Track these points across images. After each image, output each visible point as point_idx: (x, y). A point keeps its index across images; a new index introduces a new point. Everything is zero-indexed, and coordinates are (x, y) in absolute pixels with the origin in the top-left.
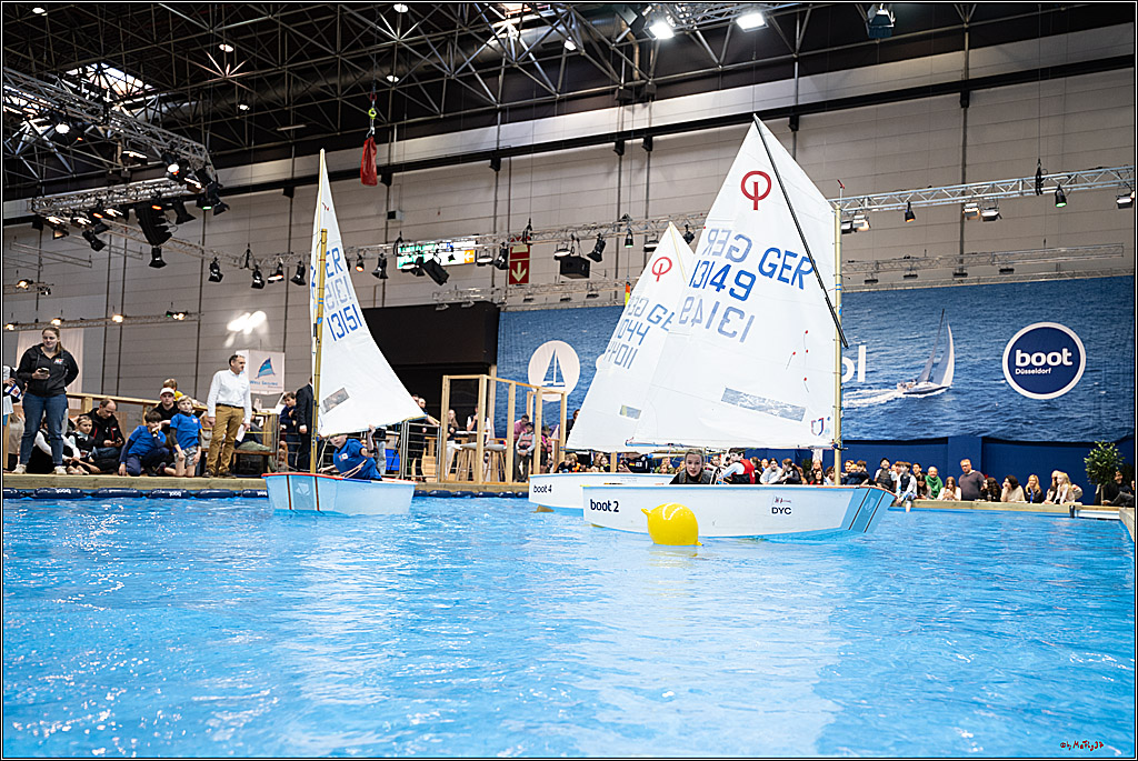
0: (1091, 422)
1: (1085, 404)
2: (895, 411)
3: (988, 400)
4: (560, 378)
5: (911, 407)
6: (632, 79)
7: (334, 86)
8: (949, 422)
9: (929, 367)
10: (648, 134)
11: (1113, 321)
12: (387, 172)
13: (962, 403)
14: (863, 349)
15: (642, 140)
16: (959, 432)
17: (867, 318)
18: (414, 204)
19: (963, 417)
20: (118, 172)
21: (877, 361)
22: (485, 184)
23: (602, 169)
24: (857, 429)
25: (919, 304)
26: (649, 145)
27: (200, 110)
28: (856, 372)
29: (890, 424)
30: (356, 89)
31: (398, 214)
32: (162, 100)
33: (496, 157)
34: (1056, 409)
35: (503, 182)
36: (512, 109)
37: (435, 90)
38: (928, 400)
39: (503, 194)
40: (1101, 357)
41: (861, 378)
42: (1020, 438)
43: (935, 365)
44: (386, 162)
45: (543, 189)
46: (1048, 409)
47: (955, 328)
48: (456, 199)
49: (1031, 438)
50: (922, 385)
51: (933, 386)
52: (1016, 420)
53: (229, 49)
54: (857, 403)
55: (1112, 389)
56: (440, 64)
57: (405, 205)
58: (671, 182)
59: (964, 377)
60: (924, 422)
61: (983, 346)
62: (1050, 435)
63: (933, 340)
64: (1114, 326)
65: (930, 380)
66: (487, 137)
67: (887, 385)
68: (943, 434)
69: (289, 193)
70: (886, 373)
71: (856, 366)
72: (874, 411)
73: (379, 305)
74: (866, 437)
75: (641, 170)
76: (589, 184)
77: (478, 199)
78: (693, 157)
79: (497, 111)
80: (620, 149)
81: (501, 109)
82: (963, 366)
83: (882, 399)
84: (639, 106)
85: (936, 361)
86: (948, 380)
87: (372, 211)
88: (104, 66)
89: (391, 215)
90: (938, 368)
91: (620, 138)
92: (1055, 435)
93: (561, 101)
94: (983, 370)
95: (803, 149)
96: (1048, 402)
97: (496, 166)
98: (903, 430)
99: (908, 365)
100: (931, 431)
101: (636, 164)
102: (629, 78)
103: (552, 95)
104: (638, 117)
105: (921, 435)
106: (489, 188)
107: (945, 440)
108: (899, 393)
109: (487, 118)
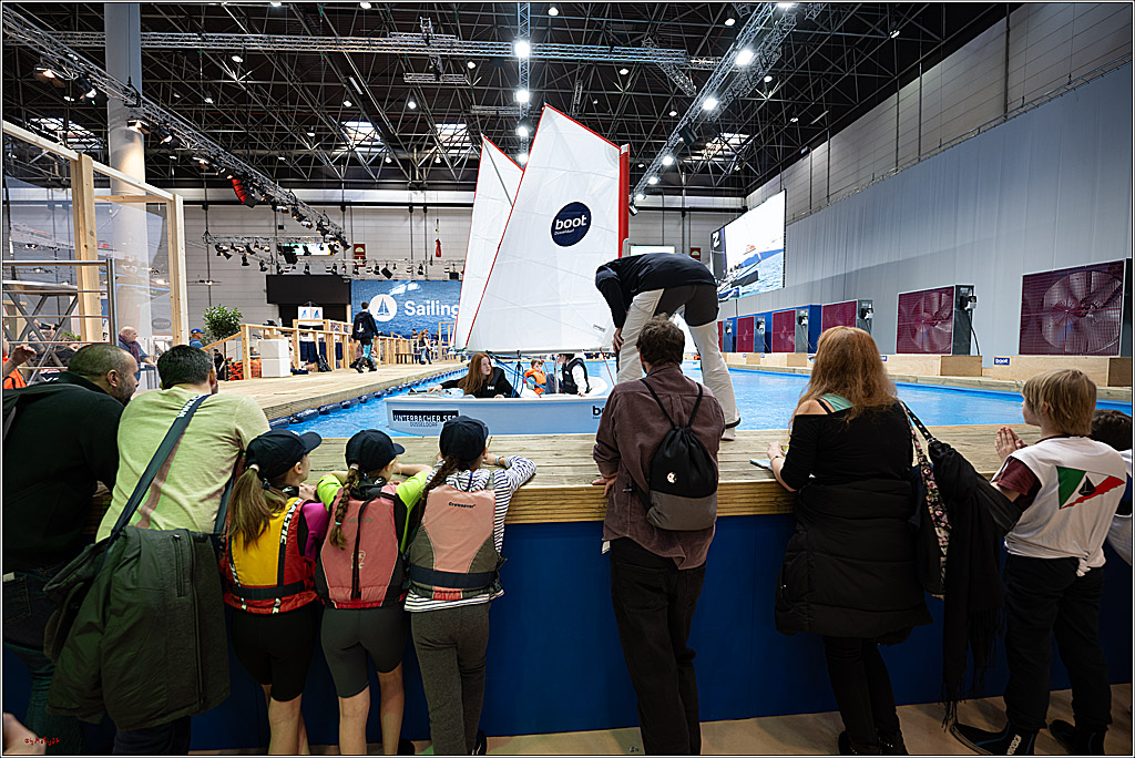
4: (387, 311)
6: (415, 180)
10: (424, 205)
12: (274, 205)
15: (422, 208)
22: (338, 215)
23: (402, 217)
26: (424, 210)
31: (284, 227)
33: (343, 205)
35: (347, 217)
36: (350, 183)
39: (347, 224)
45: (370, 223)
57: (286, 222)
66: (336, 195)
73: (275, 273)
75: (422, 221)
76: (395, 224)
79: (341, 182)
80: (411, 210)
81: (344, 182)
84: (419, 192)
87: (265, 223)
89: (281, 227)
91: (411, 205)
93: (379, 183)
97: (343, 209)
101: (419, 218)
102: (414, 178)
103: (374, 180)
104: (418, 197)
106: (339, 219)
109: (337, 185)
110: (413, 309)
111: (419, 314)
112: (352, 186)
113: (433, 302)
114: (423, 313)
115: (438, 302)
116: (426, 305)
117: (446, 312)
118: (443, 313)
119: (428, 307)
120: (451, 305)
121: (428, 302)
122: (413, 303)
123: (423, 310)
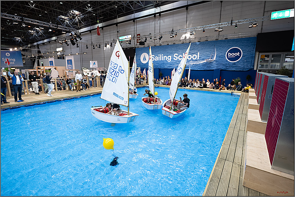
0: (242, 67)
1: (241, 63)
2: (204, 65)
3: (222, 62)
4: (145, 59)
5: (207, 64)
6: (157, 2)
7: (107, 9)
8: (214, 67)
9: (211, 56)
10: (160, 13)
11: (249, 46)
12: (117, 24)
13: (217, 63)
14: (199, 53)
15: (159, 14)
16: (216, 69)
17: (200, 47)
18: (121, 30)
19: (217, 66)
20: (79, 28)
21: (201, 55)
22: (132, 25)
23: (152, 20)
24: (197, 68)
25: (210, 44)
26: (160, 15)
27: (88, 16)
28: (197, 57)
29: (203, 67)
30: (110, 9)
31: (119, 32)
32: (83, 15)
33: (134, 20)
34: (235, 64)
35: (135, 24)
36: (136, 10)
37: (123, 8)
38: (211, 63)
39: (135, 27)
40: (246, 54)
41: (198, 59)
42: (228, 70)
43: (212, 56)
44: (116, 22)
45: (142, 25)
46: (234, 64)
47: (217, 48)
48: (128, 28)
49: (230, 70)
50: (209, 60)
51: (212, 60)
52: (227, 66)
53: (89, 5)
54: (197, 63)
55: (247, 60)
56: (123, 4)
57: (120, 30)
58: (164, 22)
59: (218, 58)
60: (209, 67)
61: (222, 52)
62: (234, 69)
63: (212, 51)
64: (249, 47)
65: (211, 59)
66: (132, 16)
67: (203, 60)
68: (213, 69)
69: (102, 29)
70: (203, 57)
71: (197, 56)
72: (200, 65)
74: (198, 70)
75: (159, 20)
76: (151, 23)
77: (132, 28)
78: (168, 17)
79: (133, 11)
80: (155, 16)
81: (135, 11)
82: (218, 56)
83: (202, 62)
84: (158, 7)
85: (212, 55)
86: (214, 59)
87: (115, 31)
88: (73, 10)
89: (118, 32)
90: (213, 56)
91: (155, 14)
92: (235, 69)
93: (144, 8)
94: (221, 57)
95: (189, 14)
96: (234, 63)
97: (134, 21)
98: (205, 68)
99: (207, 56)
100: (211, 68)
101: (158, 19)
103: (142, 7)
105: (209, 69)
106: (133, 26)
107: (213, 70)
108: (205, 61)
109: (132, 13)
110: (154, 58)
111: (156, 60)
112: (137, 11)
113: (161, 55)
114: (157, 60)
115: (163, 55)
116: (158, 56)
117: (165, 59)
118: (164, 60)
119: (159, 57)
120: (167, 56)
121: (159, 55)
122: (154, 56)
123: (157, 58)
